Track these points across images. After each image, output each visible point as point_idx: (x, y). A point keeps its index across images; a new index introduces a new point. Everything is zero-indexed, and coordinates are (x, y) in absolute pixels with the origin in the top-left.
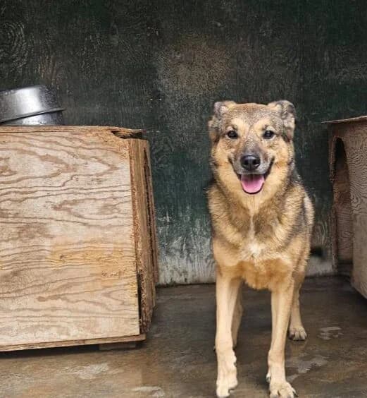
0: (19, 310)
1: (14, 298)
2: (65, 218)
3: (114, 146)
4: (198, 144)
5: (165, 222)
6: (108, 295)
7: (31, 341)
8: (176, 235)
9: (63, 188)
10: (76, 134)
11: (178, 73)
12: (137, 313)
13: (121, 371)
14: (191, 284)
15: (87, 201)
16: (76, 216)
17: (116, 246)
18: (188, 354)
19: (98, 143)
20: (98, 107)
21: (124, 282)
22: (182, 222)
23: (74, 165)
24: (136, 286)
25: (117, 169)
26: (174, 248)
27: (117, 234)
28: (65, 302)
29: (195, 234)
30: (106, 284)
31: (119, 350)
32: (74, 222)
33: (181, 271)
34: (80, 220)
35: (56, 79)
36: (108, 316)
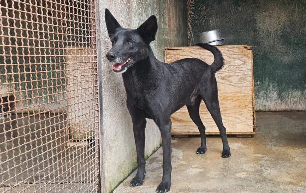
0: (207, 119)
1: (205, 114)
2: (225, 83)
3: (245, 53)
4: (272, 51)
5: (257, 84)
6: (241, 115)
7: (211, 131)
8: (262, 90)
9: (225, 71)
10: (231, 49)
11: (265, 21)
12: (252, 123)
13: (247, 146)
14: (267, 111)
15: (234, 76)
16: (229, 82)
17: (244, 95)
18: (273, 142)
19: (239, 52)
20: (232, 37)
21: (247, 110)
22: (264, 84)
23: (229, 61)
24: (252, 112)
25: (246, 63)
26: (261, 96)
27: (245, 90)
28: (224, 116)
29: (270, 90)
30: (241, 110)
31: (244, 137)
32: (228, 84)
33: (263, 105)
34: (231, 83)
35: (216, 26)
36: (241, 123)
